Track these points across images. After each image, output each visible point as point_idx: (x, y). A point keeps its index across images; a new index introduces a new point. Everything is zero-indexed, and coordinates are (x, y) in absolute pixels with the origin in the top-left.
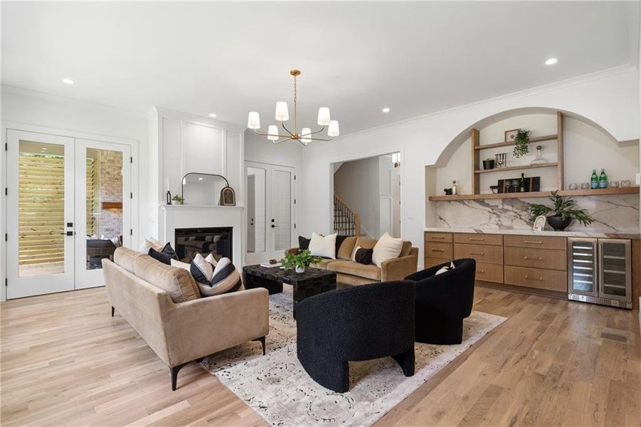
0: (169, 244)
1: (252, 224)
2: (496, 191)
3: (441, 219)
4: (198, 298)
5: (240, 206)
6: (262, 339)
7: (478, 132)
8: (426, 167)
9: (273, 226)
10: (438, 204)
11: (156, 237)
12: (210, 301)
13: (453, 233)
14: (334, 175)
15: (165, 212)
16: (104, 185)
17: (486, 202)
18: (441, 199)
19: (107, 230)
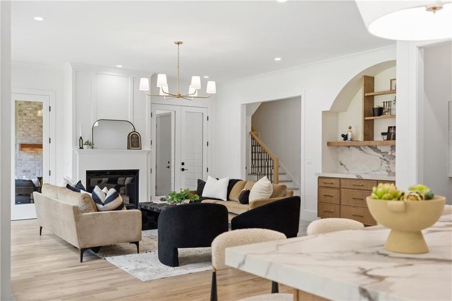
0: (80, 181)
1: (169, 167)
2: (385, 137)
3: (342, 164)
4: (95, 211)
5: (146, 149)
6: (137, 243)
7: (373, 78)
8: (323, 112)
9: (183, 170)
10: (339, 149)
11: (70, 176)
12: (102, 213)
13: (339, 178)
15: (78, 155)
16: (22, 126)
17: (379, 148)
19: (24, 171)
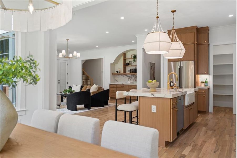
2: (130, 72)
3: (116, 80)
6: (60, 105)
7: (126, 54)
8: (111, 64)
9: (59, 83)
13: (117, 85)
14: (83, 64)
17: (128, 75)
18: (115, 74)
